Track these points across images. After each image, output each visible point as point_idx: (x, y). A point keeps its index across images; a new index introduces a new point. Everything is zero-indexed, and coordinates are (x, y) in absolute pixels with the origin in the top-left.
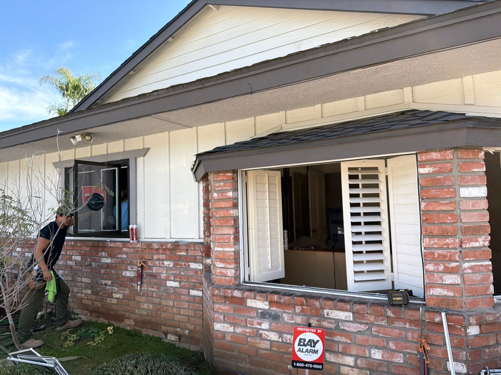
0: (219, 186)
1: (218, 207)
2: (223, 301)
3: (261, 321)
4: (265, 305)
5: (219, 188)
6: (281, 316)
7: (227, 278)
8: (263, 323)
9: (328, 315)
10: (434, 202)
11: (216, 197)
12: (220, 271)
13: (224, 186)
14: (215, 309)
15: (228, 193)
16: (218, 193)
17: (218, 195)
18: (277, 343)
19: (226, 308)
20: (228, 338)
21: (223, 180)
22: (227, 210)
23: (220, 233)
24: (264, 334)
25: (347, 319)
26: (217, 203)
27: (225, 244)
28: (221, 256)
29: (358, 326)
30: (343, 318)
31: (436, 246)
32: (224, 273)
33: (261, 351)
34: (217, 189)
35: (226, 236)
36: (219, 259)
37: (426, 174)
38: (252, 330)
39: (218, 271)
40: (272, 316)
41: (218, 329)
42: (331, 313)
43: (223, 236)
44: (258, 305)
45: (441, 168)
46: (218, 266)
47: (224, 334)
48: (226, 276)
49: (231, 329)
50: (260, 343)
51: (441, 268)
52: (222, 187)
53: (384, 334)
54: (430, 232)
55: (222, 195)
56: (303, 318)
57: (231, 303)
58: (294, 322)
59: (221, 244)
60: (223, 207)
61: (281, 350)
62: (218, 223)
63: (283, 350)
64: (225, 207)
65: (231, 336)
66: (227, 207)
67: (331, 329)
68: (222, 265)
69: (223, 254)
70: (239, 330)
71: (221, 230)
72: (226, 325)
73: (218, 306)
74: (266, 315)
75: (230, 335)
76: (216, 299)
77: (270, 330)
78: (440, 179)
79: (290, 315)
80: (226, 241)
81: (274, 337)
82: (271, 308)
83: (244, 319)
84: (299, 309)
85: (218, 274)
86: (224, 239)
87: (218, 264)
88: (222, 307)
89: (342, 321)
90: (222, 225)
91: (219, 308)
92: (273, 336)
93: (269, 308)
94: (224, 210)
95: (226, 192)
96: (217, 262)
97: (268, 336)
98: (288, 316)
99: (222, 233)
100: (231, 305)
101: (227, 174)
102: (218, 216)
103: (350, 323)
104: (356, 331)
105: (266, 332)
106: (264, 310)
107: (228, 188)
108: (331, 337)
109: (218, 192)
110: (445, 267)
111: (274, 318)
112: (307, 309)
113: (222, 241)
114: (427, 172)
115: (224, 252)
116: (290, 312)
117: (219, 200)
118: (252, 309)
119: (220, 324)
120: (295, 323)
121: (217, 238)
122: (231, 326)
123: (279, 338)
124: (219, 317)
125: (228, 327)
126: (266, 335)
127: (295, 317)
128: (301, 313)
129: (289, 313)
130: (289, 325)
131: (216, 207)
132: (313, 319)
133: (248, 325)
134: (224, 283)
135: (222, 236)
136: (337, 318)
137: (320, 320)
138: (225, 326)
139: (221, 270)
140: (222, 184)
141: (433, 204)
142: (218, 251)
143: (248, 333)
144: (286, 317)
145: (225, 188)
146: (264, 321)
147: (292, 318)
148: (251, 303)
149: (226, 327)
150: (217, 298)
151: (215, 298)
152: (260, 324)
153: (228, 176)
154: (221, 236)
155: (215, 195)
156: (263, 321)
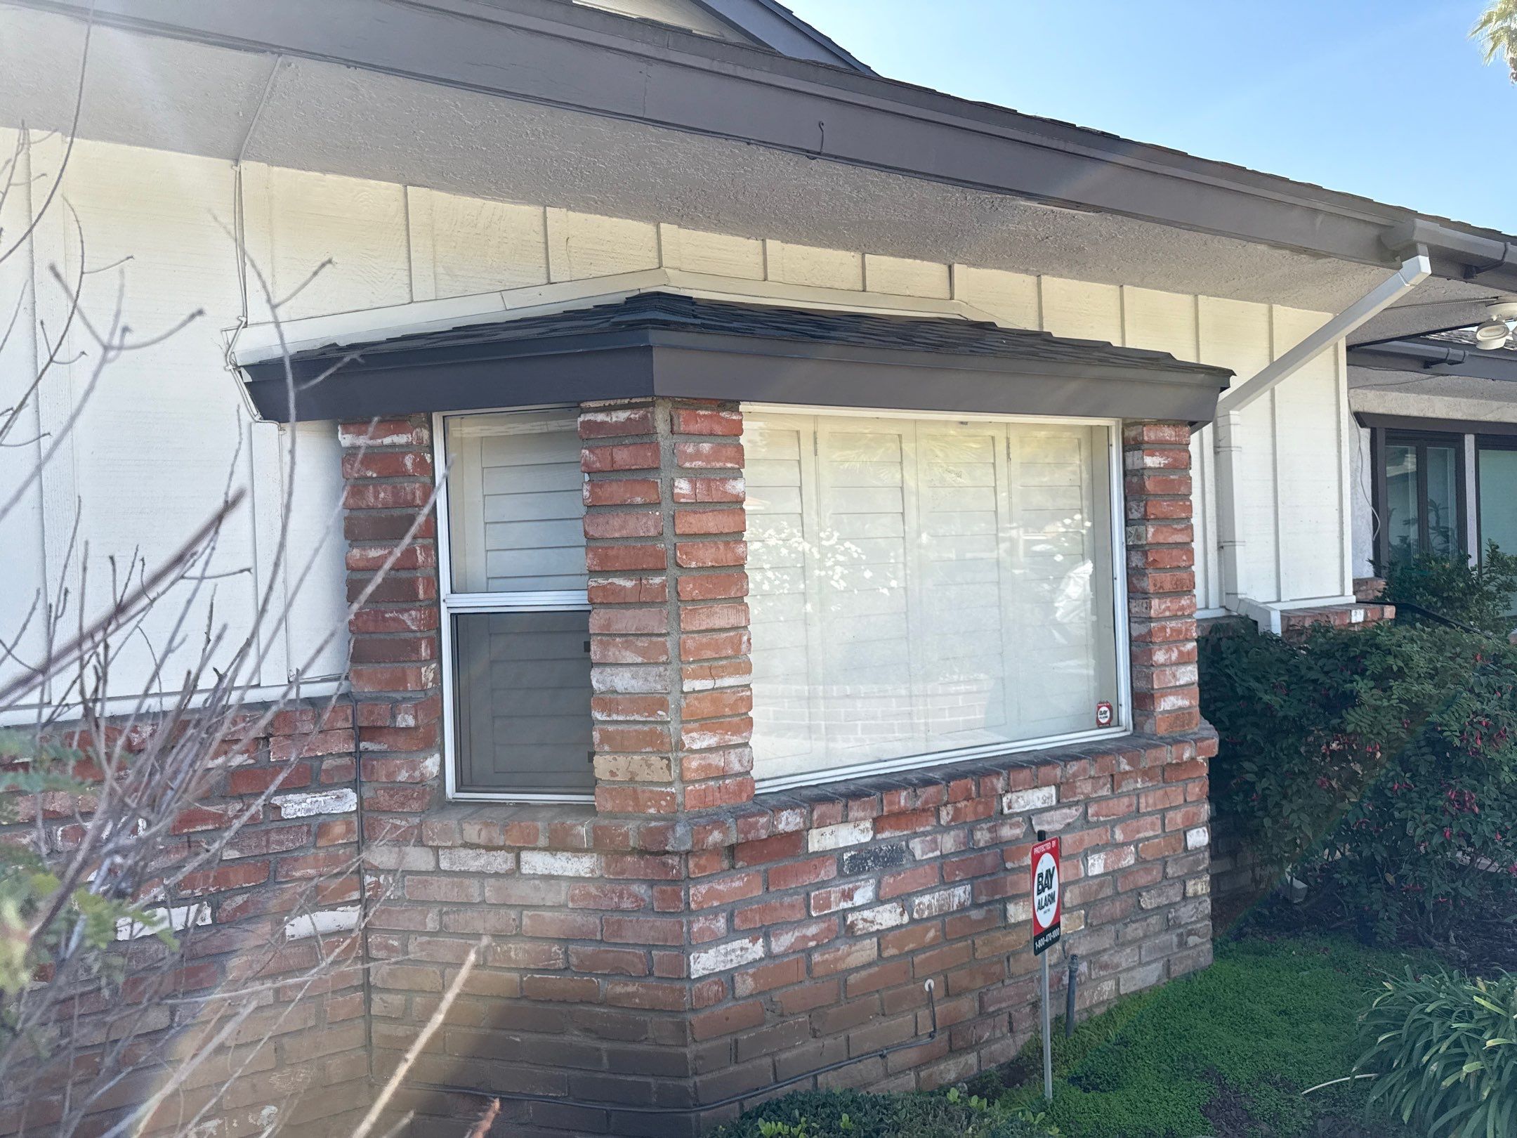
0: (697, 455)
1: (694, 530)
2: (725, 864)
3: (851, 886)
4: (863, 831)
5: (698, 464)
6: (904, 848)
7: (727, 781)
8: (857, 888)
9: (1010, 808)
10: (1165, 526)
11: (684, 496)
12: (703, 762)
13: (715, 455)
14: (693, 906)
15: (732, 483)
16: (693, 483)
17: (694, 488)
18: (897, 932)
19: (737, 884)
20: (745, 986)
21: (711, 434)
22: (727, 544)
23: (703, 628)
24: (861, 922)
25: (1046, 805)
26: (692, 519)
27: (724, 662)
28: (707, 708)
29: (1066, 814)
30: (1039, 805)
31: (1167, 614)
32: (717, 768)
33: (853, 979)
34: (687, 465)
35: (724, 635)
36: (695, 721)
37: (1155, 468)
38: (823, 925)
39: (694, 764)
40: (883, 857)
41: (706, 972)
42: (1017, 801)
43: (716, 636)
44: (841, 841)
45: (1175, 460)
46: (696, 746)
47: (727, 979)
48: (724, 777)
49: (757, 950)
50: (849, 954)
51: (1174, 656)
52: (707, 458)
53: (1106, 816)
54: (1161, 587)
55: (709, 489)
56: (958, 836)
57: (753, 861)
58: (938, 853)
59: (706, 664)
60: (714, 530)
61: (906, 949)
62: (694, 589)
63: (911, 946)
64: (721, 533)
65: (754, 976)
66: (726, 531)
67: (1017, 839)
68: (710, 740)
69: (714, 701)
70: (782, 942)
71: (708, 616)
72: (737, 944)
73: (703, 889)
74: (866, 860)
75: (751, 971)
76: (696, 865)
77: (879, 901)
78: (1174, 480)
79: (928, 838)
80: (724, 654)
81: (888, 917)
82: (879, 836)
83: (799, 899)
84: (948, 814)
85: (694, 776)
86: (717, 647)
87: (693, 740)
88: (721, 887)
89: (1037, 813)
90: (709, 596)
91: (712, 894)
92: (886, 915)
93: (874, 837)
94: (716, 543)
95: (724, 480)
96: (688, 732)
97: (872, 922)
98: (923, 842)
99: (710, 626)
100: (753, 869)
101: (723, 414)
102: (693, 565)
103: (1052, 813)
104: (1062, 826)
105: (867, 914)
106: (860, 847)
107: (729, 465)
108: (1019, 860)
109: (693, 476)
110: (1181, 653)
111: (888, 861)
112: (966, 806)
113: (708, 654)
114: (1157, 466)
115: (715, 694)
116: (928, 828)
117: (697, 506)
118: (823, 855)
119: (712, 952)
120: (942, 856)
121: (690, 644)
122: (754, 941)
123: (902, 914)
124: (709, 928)
125: (742, 949)
126: (865, 920)
127: (939, 837)
128: (953, 823)
129: (924, 834)
130: (927, 867)
131: (687, 531)
132: (982, 829)
133: (814, 914)
134: (719, 802)
135: (709, 635)
136: (1027, 808)
137: (995, 826)
138: (734, 950)
139: (704, 758)
140: (706, 447)
141: (1165, 529)
142: (694, 691)
143: (813, 938)
144: (917, 846)
145: (719, 465)
146: (857, 881)
147: (933, 846)
148: (818, 841)
149: (739, 952)
150: (703, 862)
151: (691, 864)
152: (848, 896)
153: (727, 420)
154: (705, 639)
155: (683, 486)
156: (859, 884)
